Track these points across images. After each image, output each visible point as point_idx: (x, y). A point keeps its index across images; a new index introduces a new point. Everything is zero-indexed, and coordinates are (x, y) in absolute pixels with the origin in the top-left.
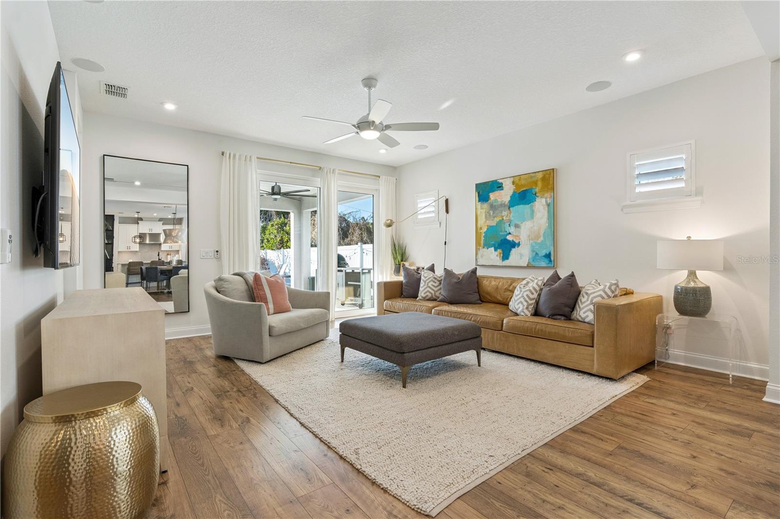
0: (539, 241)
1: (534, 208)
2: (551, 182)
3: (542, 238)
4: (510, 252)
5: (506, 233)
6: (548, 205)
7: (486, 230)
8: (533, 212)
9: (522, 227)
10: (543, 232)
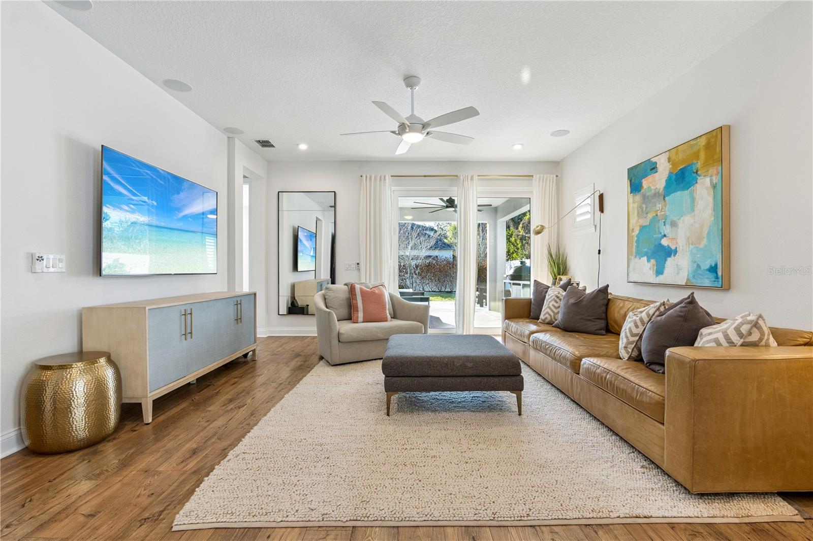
0: (702, 246)
1: (695, 194)
2: (718, 149)
3: (705, 242)
4: (665, 263)
5: (660, 236)
6: (714, 187)
7: (638, 232)
8: (693, 200)
9: (680, 225)
10: (707, 232)
